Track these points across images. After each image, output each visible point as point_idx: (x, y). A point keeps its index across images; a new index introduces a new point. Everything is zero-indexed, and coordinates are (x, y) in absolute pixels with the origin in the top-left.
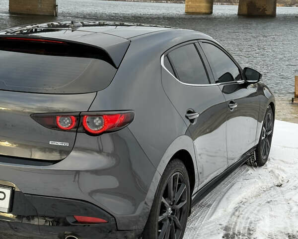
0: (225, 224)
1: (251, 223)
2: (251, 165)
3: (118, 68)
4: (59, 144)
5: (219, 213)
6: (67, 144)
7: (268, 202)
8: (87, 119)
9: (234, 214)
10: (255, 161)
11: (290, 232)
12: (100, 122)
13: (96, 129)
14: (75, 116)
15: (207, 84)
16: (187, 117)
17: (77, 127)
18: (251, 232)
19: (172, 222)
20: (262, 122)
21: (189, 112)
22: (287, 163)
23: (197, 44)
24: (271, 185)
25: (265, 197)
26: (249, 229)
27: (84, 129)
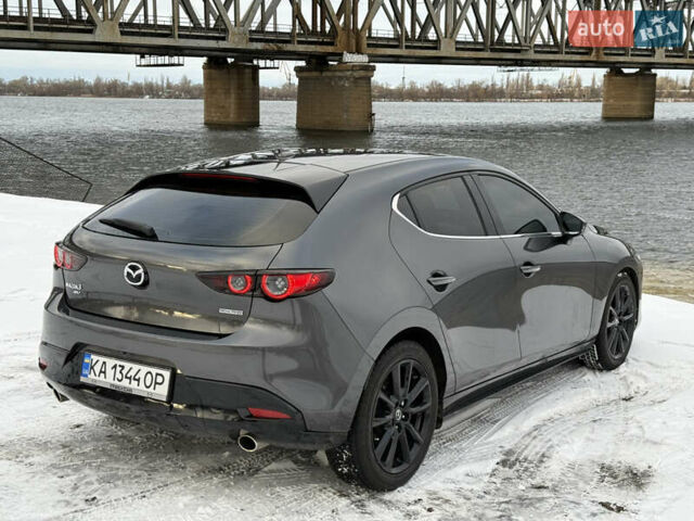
0: (508, 447)
1: (551, 447)
2: (593, 368)
3: (318, 213)
4: (231, 312)
5: (508, 430)
6: (241, 313)
7: (595, 421)
8: (266, 279)
9: (529, 434)
10: (597, 362)
11: (607, 462)
12: (283, 283)
13: (276, 293)
14: (250, 276)
15: (481, 235)
16: (429, 282)
17: (253, 290)
18: (545, 459)
19: (403, 431)
20: (606, 298)
21: (436, 275)
22: (658, 367)
23: (468, 179)
24: (612, 398)
25: (593, 414)
26: (543, 456)
27: (262, 292)
